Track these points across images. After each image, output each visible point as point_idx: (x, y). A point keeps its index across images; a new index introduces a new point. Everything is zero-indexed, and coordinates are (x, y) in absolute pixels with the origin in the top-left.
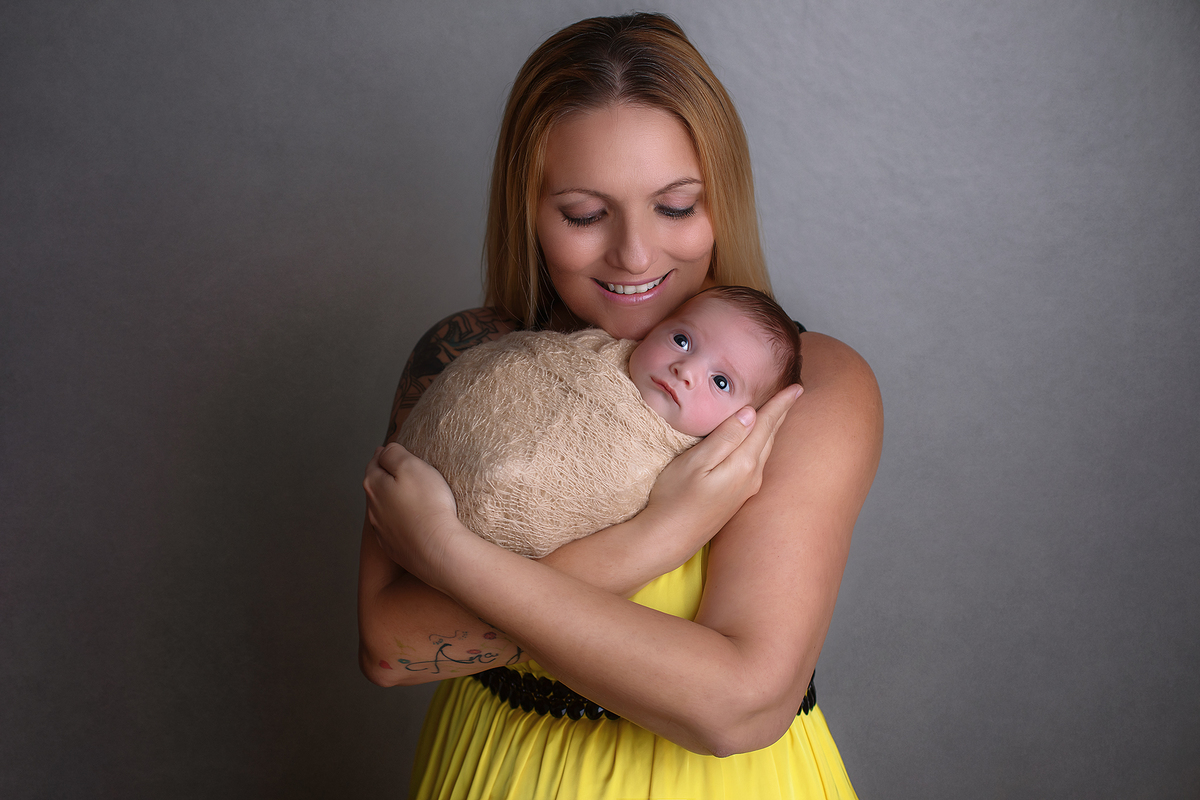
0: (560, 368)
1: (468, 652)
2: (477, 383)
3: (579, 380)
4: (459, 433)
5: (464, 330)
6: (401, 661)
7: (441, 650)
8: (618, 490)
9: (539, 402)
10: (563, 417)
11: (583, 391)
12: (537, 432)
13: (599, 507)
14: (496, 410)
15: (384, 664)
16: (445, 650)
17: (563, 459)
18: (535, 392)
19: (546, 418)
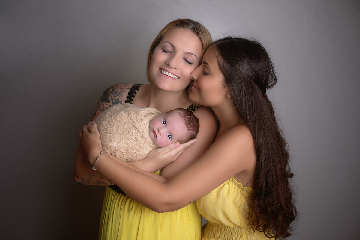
0: (134, 119)
1: (97, 181)
2: (113, 118)
3: (137, 124)
4: (105, 130)
5: (116, 91)
6: (81, 178)
7: (90, 178)
8: (139, 155)
9: (126, 128)
10: (131, 133)
11: (137, 128)
12: (123, 136)
13: (134, 158)
14: (115, 127)
15: (78, 177)
16: (91, 178)
17: (127, 144)
18: (126, 125)
19: (126, 132)
